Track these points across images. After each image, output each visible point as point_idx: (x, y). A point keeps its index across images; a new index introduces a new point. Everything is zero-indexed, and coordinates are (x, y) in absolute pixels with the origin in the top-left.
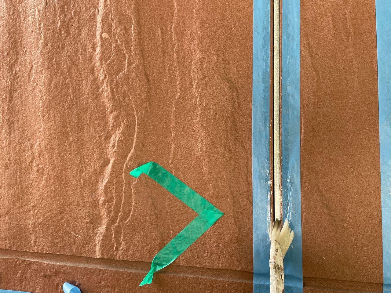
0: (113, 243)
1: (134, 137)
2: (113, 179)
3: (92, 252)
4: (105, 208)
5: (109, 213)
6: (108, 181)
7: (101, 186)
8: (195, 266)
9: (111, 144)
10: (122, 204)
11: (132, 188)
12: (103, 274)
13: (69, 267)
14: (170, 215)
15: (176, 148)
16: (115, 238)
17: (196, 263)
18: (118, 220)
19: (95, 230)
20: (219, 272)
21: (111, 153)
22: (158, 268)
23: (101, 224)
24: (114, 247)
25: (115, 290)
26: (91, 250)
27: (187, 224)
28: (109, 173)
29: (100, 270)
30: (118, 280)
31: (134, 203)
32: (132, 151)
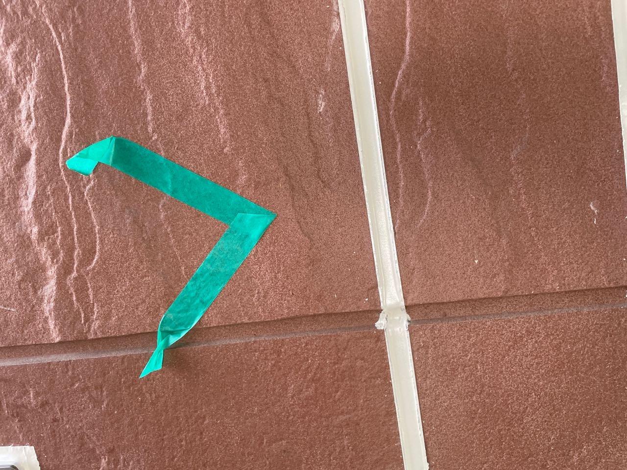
0: (78, 310)
1: (64, 90)
2: (45, 187)
3: (44, 333)
4: (45, 246)
5: (55, 255)
6: (36, 192)
7: (27, 206)
8: (239, 322)
9: (24, 116)
10: (75, 233)
11: (86, 197)
12: (74, 369)
13: (9, 367)
14: (173, 237)
15: (155, 99)
16: (78, 300)
17: (240, 316)
18: (75, 266)
19: (39, 293)
20: (286, 323)
21: (26, 134)
22: (173, 340)
23: (45, 279)
24: (81, 317)
25: (102, 392)
26: (41, 330)
27: (210, 249)
28: (33, 177)
29: (67, 364)
30: (105, 375)
31: (97, 227)
32: (68, 121)
